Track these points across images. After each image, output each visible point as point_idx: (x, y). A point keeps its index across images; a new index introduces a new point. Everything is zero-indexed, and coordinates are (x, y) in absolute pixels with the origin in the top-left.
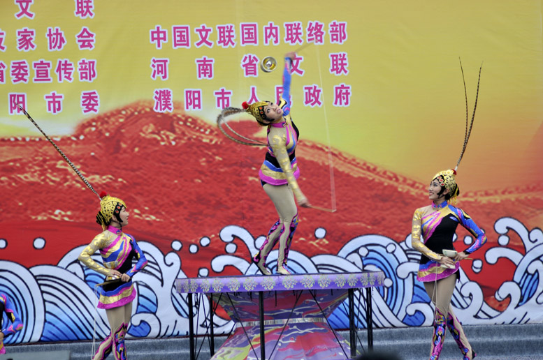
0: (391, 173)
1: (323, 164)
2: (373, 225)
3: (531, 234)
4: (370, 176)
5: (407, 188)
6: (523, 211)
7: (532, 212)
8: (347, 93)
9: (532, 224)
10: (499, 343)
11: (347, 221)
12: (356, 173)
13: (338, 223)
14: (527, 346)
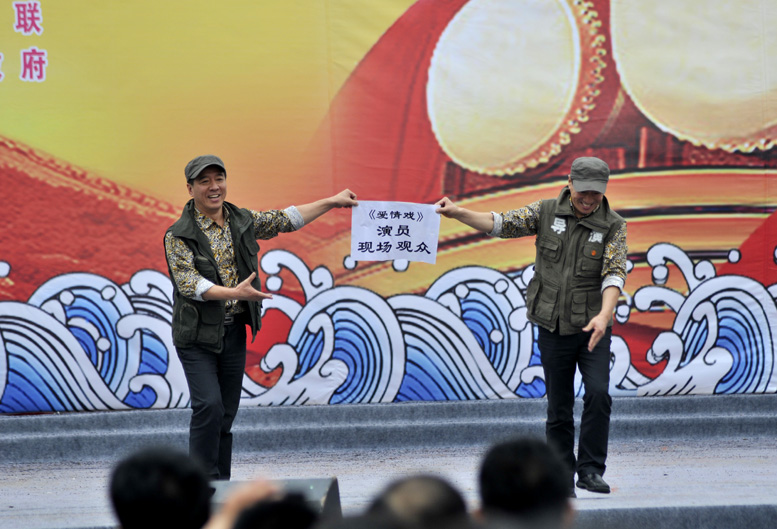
0: (108, 181)
1: (6, 166)
2: (81, 258)
3: (313, 275)
4: (77, 186)
5: (131, 204)
6: (302, 241)
7: (314, 243)
8: (41, 62)
9: (315, 260)
10: (265, 433)
11: (42, 252)
12: (56, 181)
13: (28, 255)
14: (304, 438)
